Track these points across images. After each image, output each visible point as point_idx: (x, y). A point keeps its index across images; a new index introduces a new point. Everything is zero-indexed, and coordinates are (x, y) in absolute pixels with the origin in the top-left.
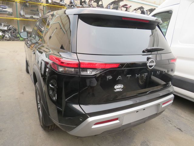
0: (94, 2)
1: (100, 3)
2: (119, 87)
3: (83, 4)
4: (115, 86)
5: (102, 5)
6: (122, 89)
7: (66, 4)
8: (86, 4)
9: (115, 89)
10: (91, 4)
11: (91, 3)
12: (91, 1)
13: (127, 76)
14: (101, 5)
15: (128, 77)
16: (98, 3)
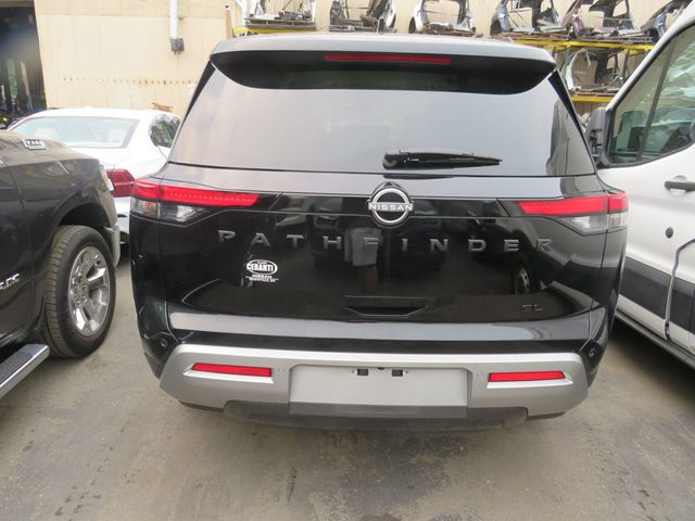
0: (591, 9)
1: (619, 10)
2: (260, 269)
3: (540, 21)
4: (248, 265)
5: (626, 16)
6: (274, 276)
7: (474, 29)
8: (553, 21)
9: (250, 274)
10: (577, 19)
11: (575, 16)
12: (579, 6)
13: (289, 236)
14: (623, 16)
15: (291, 239)
16: (609, 13)
